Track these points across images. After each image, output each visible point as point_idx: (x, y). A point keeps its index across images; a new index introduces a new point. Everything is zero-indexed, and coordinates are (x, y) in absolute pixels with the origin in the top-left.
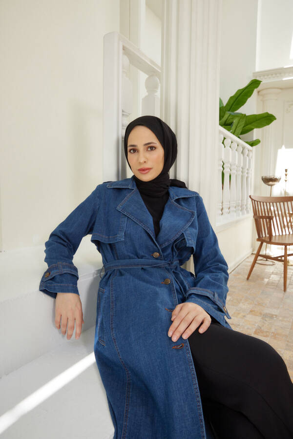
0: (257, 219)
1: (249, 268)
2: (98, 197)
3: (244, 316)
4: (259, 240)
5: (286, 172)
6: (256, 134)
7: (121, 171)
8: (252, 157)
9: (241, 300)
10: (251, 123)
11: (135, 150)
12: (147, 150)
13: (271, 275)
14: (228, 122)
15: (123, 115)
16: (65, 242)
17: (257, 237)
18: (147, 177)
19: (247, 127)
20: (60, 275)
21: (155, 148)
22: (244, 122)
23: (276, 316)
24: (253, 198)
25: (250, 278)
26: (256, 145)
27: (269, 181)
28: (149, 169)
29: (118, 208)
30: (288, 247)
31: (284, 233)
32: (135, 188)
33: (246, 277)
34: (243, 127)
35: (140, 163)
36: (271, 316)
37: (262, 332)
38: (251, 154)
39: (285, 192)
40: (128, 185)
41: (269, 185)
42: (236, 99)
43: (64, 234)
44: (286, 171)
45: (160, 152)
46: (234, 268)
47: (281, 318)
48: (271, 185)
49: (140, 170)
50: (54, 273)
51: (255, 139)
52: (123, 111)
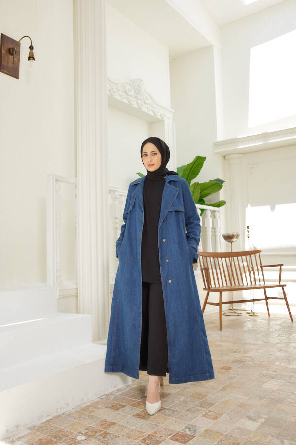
4: (204, 289)
5: (248, 229)
8: (219, 217)
10: (206, 190)
19: (204, 192)
34: (201, 193)
48: (232, 242)
51: (221, 199)
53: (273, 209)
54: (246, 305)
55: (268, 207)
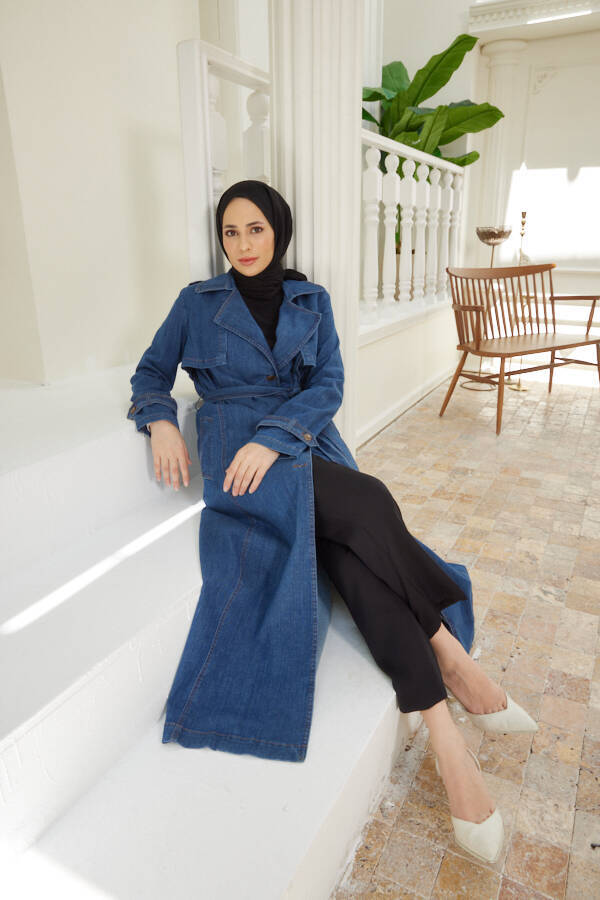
0: (460, 312)
1: (444, 396)
2: (185, 307)
3: (422, 473)
4: (459, 347)
5: (524, 217)
6: (471, 141)
7: (216, 264)
8: (462, 188)
9: (423, 448)
10: (457, 124)
11: (233, 232)
12: (251, 233)
13: (482, 407)
14: (413, 123)
15: (214, 174)
16: (155, 372)
17: (458, 343)
18: (251, 271)
19: (451, 130)
20: (149, 406)
21: (262, 229)
22: (444, 121)
23: (472, 470)
24: (453, 272)
25: (445, 413)
26: (472, 161)
27: (489, 236)
28: (254, 259)
29: (215, 320)
30: (507, 360)
31: (516, 334)
32: (234, 289)
33: (439, 411)
34: (444, 131)
35: (242, 252)
36: (465, 472)
37: (444, 494)
38: (460, 181)
39: (523, 257)
40: (223, 285)
41: (489, 244)
42: (429, 75)
43: (153, 363)
44: (524, 215)
45: (269, 234)
46: (420, 397)
47: (479, 474)
48: (494, 245)
49: (241, 260)
50: (140, 406)
51: (468, 151)
52: (214, 169)
53: (572, 176)
54: (492, 365)
55: (563, 172)
